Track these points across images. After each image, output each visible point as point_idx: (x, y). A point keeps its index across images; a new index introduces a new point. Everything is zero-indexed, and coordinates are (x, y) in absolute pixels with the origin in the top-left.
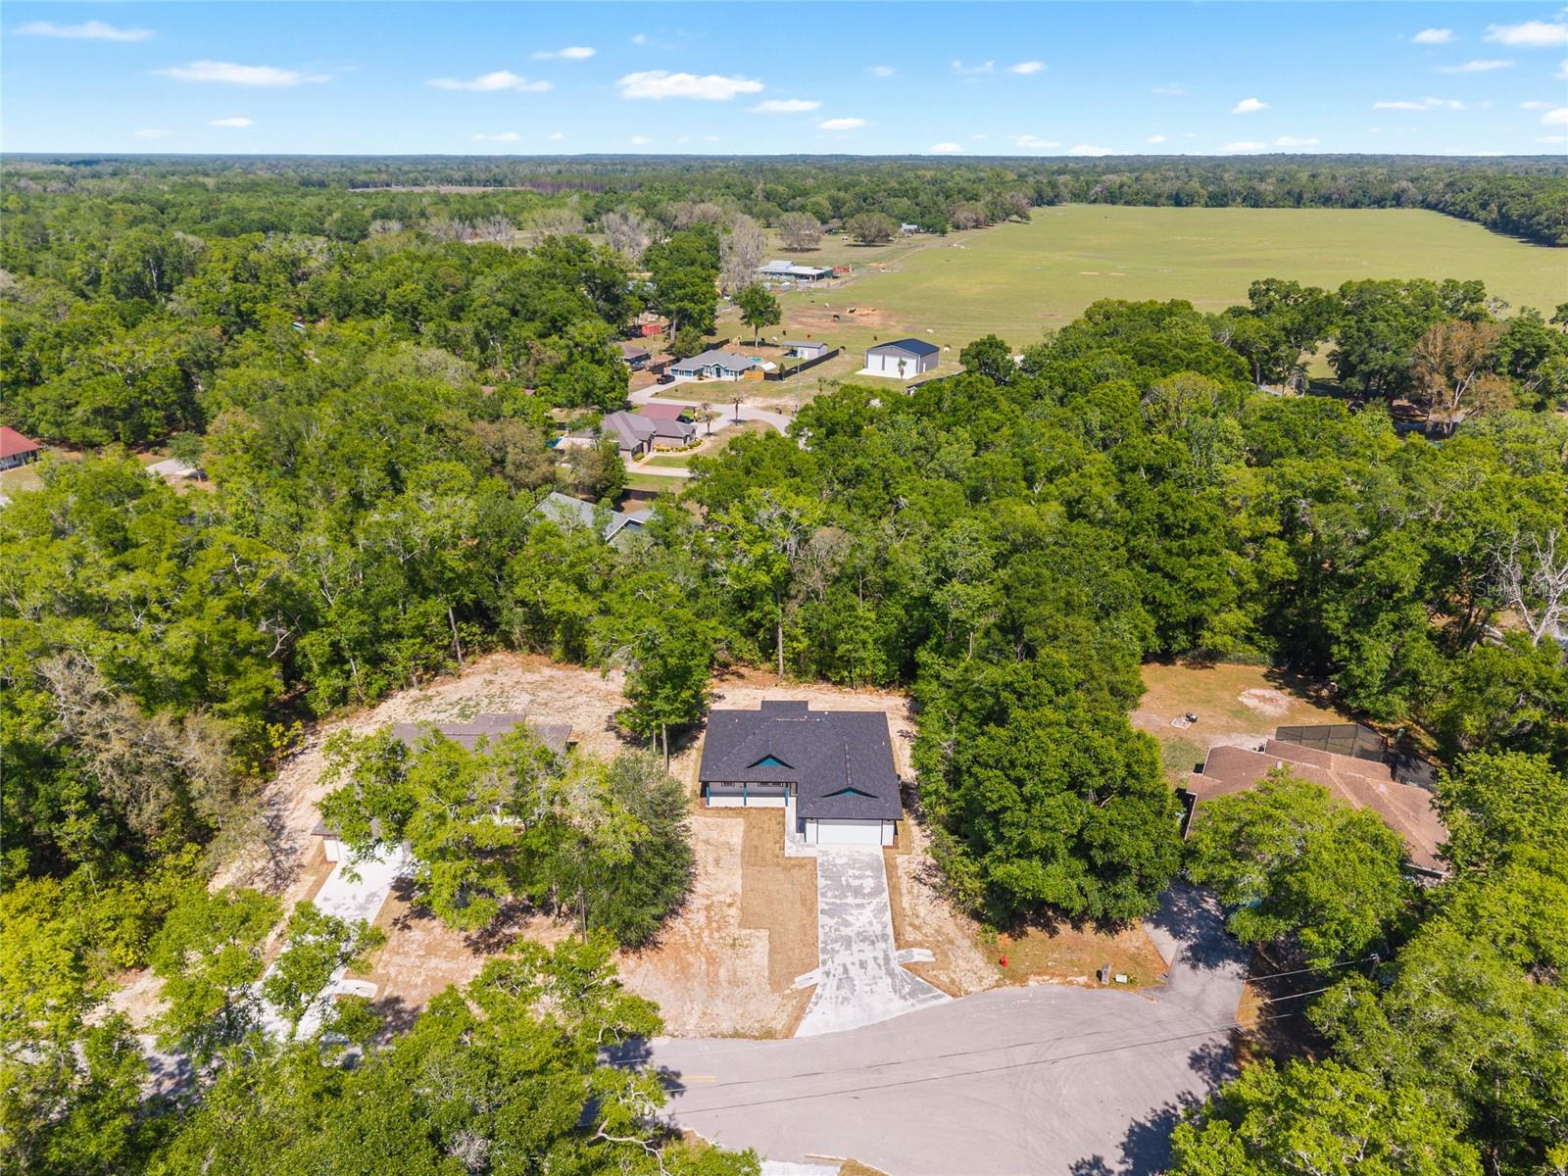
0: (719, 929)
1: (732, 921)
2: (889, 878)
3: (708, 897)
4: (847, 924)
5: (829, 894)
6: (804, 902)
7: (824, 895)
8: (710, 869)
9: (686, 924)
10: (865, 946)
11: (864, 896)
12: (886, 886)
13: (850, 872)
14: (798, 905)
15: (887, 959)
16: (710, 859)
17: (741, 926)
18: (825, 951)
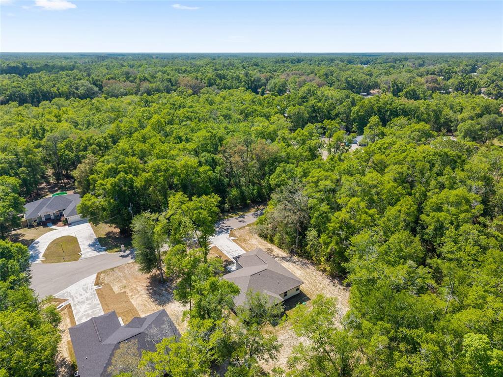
1: (129, 292)
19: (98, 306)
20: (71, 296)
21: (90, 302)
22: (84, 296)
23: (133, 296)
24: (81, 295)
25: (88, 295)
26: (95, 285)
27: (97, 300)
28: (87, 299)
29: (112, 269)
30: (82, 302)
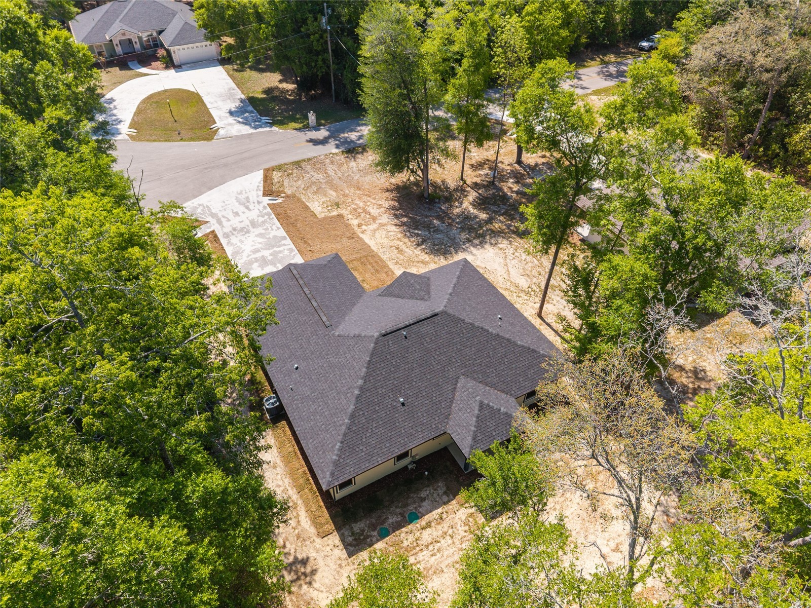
1: (350, 216)
3: (382, 225)
4: (260, 235)
5: (286, 252)
10: (239, 226)
11: (256, 260)
15: (219, 222)
19: (283, 242)
20: (213, 215)
21: (260, 230)
22: (243, 217)
23: (364, 227)
24: (236, 214)
25: (253, 215)
26: (264, 195)
27: (278, 228)
28: (254, 224)
29: (298, 164)
30: (242, 229)
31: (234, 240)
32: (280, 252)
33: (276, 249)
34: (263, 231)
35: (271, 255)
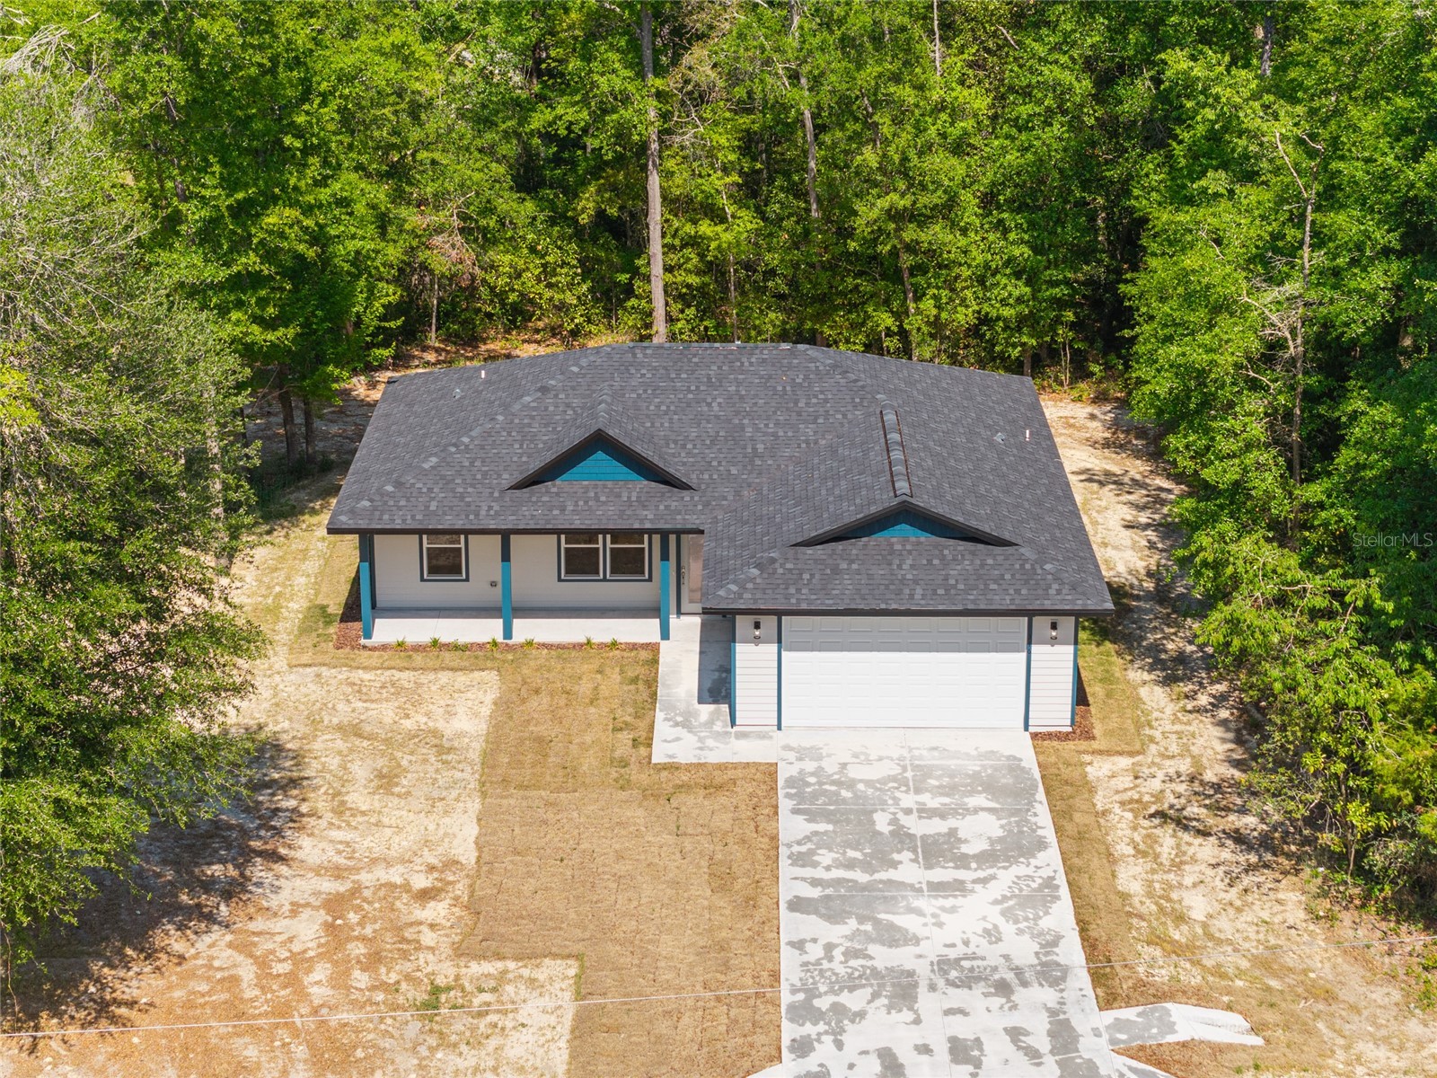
0: (374, 960)
1: (428, 938)
2: (1061, 816)
3: (337, 872)
4: (894, 937)
5: (826, 857)
6: (721, 880)
7: (801, 860)
8: (358, 798)
9: (244, 948)
10: (974, 998)
11: (962, 861)
12: (1049, 834)
13: (908, 800)
14: (700, 890)
15: (1063, 1035)
16: (361, 771)
17: (461, 952)
18: (805, 1012)
31: (1024, 951)
32: (850, 865)
33: (861, 877)
34: (873, 949)
35: (894, 865)
